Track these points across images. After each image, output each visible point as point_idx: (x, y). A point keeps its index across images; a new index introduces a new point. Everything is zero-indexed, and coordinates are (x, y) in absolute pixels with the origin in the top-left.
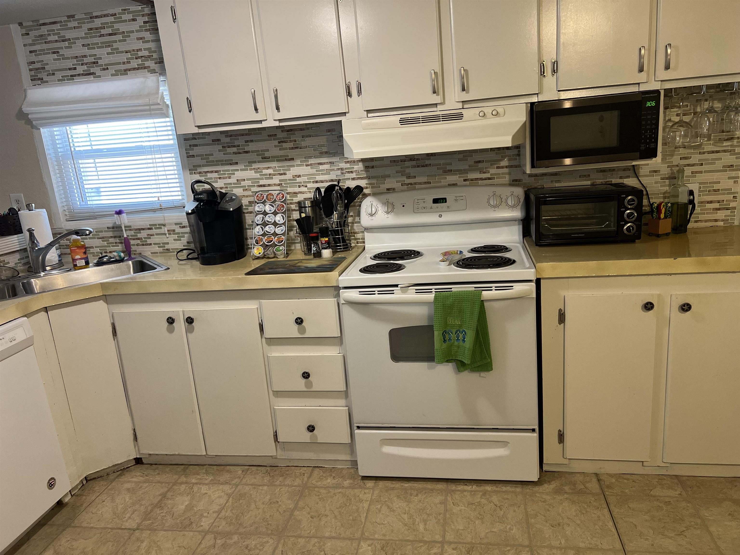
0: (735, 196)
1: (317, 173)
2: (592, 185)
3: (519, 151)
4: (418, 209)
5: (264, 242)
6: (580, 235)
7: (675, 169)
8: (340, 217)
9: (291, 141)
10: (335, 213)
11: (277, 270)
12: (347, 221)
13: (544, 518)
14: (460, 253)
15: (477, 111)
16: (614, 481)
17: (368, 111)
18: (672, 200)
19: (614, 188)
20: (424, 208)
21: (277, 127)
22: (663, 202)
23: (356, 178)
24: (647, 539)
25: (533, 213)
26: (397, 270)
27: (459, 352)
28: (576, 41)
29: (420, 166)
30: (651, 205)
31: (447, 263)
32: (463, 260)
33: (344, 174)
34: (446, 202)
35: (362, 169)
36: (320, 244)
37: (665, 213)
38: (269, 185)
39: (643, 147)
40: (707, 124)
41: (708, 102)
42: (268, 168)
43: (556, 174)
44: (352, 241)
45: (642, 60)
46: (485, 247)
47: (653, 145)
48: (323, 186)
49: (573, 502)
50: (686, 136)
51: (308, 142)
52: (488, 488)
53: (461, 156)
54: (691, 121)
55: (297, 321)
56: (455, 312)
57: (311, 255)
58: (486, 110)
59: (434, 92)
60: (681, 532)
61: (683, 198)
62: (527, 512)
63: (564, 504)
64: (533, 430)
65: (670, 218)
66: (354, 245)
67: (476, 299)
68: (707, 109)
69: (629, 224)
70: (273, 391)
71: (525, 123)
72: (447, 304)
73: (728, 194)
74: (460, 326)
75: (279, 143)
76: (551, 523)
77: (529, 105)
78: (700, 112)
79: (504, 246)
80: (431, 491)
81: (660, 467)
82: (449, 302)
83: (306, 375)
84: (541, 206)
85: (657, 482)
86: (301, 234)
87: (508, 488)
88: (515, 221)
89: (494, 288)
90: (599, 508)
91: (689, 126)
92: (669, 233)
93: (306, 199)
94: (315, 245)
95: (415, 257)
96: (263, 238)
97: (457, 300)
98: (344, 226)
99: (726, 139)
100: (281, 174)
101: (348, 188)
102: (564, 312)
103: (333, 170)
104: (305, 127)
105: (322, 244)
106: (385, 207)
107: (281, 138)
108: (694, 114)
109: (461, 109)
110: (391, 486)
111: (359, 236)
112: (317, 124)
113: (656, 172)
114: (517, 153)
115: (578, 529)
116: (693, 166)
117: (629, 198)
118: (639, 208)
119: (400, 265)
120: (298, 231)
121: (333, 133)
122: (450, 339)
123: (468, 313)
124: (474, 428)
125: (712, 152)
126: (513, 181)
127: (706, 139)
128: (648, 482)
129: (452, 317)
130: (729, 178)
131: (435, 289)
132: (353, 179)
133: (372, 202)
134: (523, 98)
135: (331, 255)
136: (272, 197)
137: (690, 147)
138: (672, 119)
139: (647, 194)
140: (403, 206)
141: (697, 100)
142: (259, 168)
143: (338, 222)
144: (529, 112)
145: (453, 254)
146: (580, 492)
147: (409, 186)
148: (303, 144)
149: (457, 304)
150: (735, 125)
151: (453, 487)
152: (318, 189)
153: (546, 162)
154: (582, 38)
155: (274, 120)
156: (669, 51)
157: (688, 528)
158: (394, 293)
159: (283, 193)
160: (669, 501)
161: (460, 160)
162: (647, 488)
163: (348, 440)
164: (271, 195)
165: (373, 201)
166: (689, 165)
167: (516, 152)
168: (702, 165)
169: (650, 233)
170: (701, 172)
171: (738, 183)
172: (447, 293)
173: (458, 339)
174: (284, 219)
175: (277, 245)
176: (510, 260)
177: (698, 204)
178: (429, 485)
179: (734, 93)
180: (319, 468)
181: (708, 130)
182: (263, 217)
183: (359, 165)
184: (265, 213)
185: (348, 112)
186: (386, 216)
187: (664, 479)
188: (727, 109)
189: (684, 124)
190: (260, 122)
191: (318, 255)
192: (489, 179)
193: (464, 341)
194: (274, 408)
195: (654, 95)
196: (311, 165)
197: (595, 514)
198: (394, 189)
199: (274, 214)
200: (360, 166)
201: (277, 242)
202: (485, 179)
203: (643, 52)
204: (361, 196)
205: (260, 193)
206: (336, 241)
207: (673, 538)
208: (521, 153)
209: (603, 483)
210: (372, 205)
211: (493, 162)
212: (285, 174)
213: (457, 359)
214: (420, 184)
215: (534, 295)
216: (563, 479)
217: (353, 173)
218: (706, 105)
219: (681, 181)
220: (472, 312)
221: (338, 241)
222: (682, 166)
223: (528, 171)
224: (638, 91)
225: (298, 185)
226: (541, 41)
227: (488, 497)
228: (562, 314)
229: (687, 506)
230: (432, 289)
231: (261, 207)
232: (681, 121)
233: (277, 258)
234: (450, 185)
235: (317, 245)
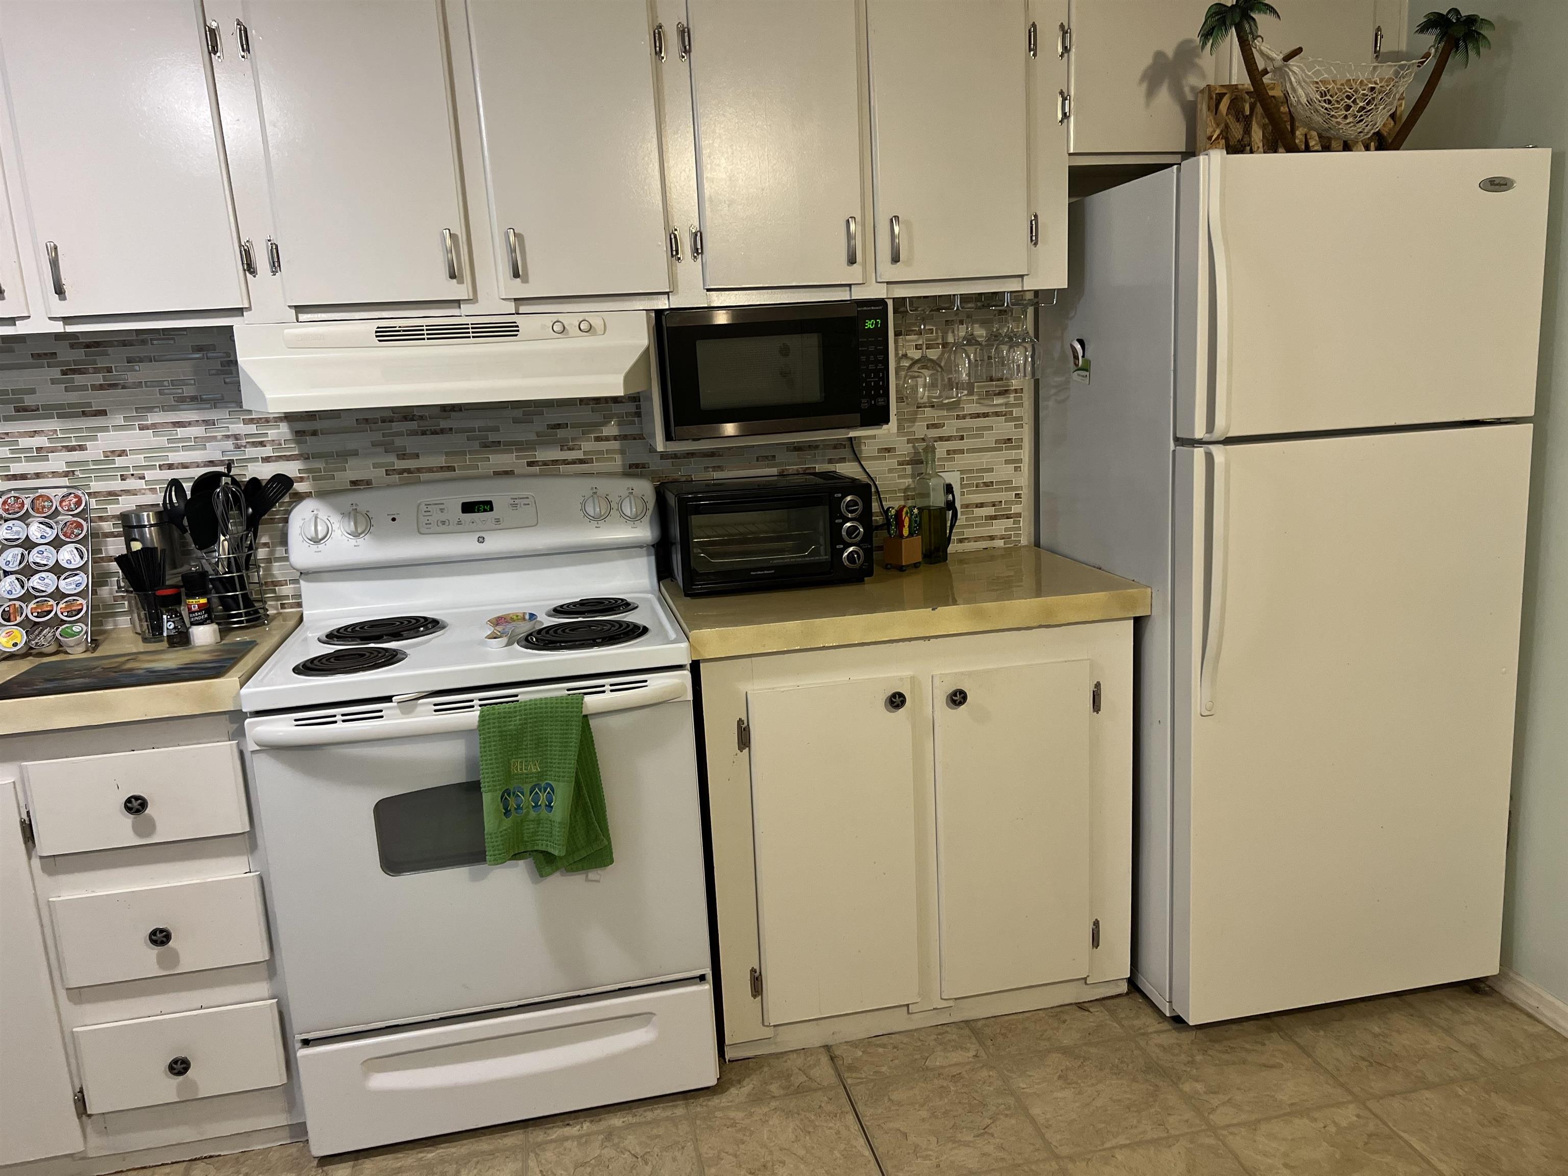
0: (1018, 494)
1: (170, 445)
2: (781, 475)
3: (638, 407)
4: (428, 526)
5: (27, 616)
6: (766, 572)
7: (921, 446)
8: (236, 547)
9: (97, 371)
10: (222, 538)
11: (69, 682)
12: (255, 557)
13: (734, 1159)
14: (530, 619)
15: (548, 320)
16: (861, 1054)
17: (299, 309)
18: (920, 503)
19: (820, 481)
20: (443, 523)
21: (58, 336)
22: (904, 506)
23: (274, 458)
24: (927, 1157)
25: (676, 531)
26: (386, 663)
27: (540, 833)
28: (733, 196)
29: (428, 432)
30: (886, 512)
31: (504, 640)
32: (539, 631)
33: (243, 449)
34: (491, 509)
35: (289, 436)
36: (185, 613)
37: (909, 527)
38: (38, 476)
39: (865, 404)
40: (967, 365)
41: (965, 326)
42: (35, 433)
43: (712, 454)
44: (269, 603)
45: (852, 242)
46: (583, 603)
47: (881, 401)
48: (189, 477)
49: (789, 1114)
50: (933, 385)
51: (144, 372)
52: (617, 1121)
53: (518, 413)
54: (940, 358)
55: (129, 805)
56: (527, 745)
57: (162, 641)
58: (567, 320)
59: (453, 276)
60: (984, 1129)
61: (938, 500)
62: (699, 1156)
63: (771, 1123)
64: (702, 978)
65: (918, 535)
66: (275, 612)
67: (571, 714)
68: (964, 338)
69: (851, 549)
70: (67, 989)
71: (648, 349)
72: (510, 730)
73: (1007, 489)
74: (541, 775)
75: (64, 373)
76: (750, 1167)
77: (653, 315)
78: (954, 344)
79: (622, 600)
80: (491, 1157)
81: (939, 1010)
82: (513, 725)
83: (160, 937)
84: (689, 517)
85: (935, 1040)
86: (131, 592)
87: (659, 1112)
88: (641, 547)
89: (608, 688)
90: (838, 1115)
91: (937, 366)
92: (919, 563)
93: (141, 508)
94: (171, 617)
95: (427, 632)
96: (24, 606)
97: (531, 718)
98: (247, 569)
99: (997, 392)
100: (71, 449)
101: (254, 481)
102: (748, 725)
103: (214, 438)
104: (135, 338)
105: (191, 612)
106: (349, 524)
107: (67, 363)
108: (943, 347)
109: (513, 314)
110: (394, 1166)
111: (287, 590)
112: (166, 333)
113: (889, 452)
114: (634, 410)
115: (802, 1166)
116: (949, 440)
117: (849, 498)
118: (865, 517)
119: (394, 650)
120: (122, 584)
121: (210, 355)
122: (518, 806)
123: (556, 747)
124: (579, 996)
125: (976, 415)
126: (631, 466)
127: (966, 392)
128: (919, 1044)
129: (520, 758)
130: (1007, 462)
131: (480, 700)
132: (266, 460)
133: (315, 512)
134: (640, 300)
135: (216, 639)
136: (46, 504)
137: (942, 406)
138: (909, 355)
139: (878, 492)
140: (394, 519)
141: (947, 321)
142: (7, 434)
143: (233, 560)
144: (653, 328)
145: (514, 621)
146: (801, 1091)
147: (405, 475)
148: (131, 378)
149: (530, 727)
150: (1009, 369)
151: (538, 1135)
152: (175, 484)
153: (693, 429)
154: (744, 191)
155: (50, 318)
156: (896, 229)
157: (994, 1119)
158: (382, 717)
159: (79, 493)
160: (958, 1072)
161: (516, 421)
162: (919, 1056)
163: (277, 1077)
164: (45, 499)
165: (317, 510)
166: (941, 439)
167: (631, 407)
168: (962, 438)
169: (887, 565)
170: (962, 452)
171: (1021, 471)
172: (507, 705)
173: (536, 805)
174: (82, 558)
175: (64, 622)
176: (636, 626)
177: (961, 508)
178: (484, 1144)
179: (1005, 311)
180: (206, 1160)
181: (969, 375)
182: (22, 554)
183: (279, 429)
184: (28, 545)
185: (249, 309)
186: (353, 541)
187: (947, 1032)
188: (994, 338)
189: (929, 365)
190: (12, 321)
191: (181, 639)
192: (581, 461)
193: (549, 807)
194: (72, 1033)
195: (877, 308)
196: (154, 426)
197: (830, 1128)
198: (368, 483)
199: (55, 544)
200: (284, 430)
201: (66, 614)
202: (574, 462)
203: (852, 227)
204: (286, 499)
205: (13, 493)
206: (228, 604)
207: (971, 1144)
208: (643, 410)
209: (841, 1062)
210: (316, 518)
211: (587, 428)
212: (82, 448)
213: (536, 848)
214: (430, 470)
215: (690, 697)
216: (766, 1069)
217: (265, 446)
218: (962, 331)
219: (932, 469)
220: (566, 742)
221: (234, 606)
222: (931, 440)
223: (660, 447)
224: (849, 299)
225: (119, 474)
226: (667, 189)
227: (616, 1141)
228: (744, 729)
229: (989, 1076)
230: (472, 701)
231: (14, 529)
232: (924, 358)
233: (66, 653)
234: (497, 474)
235: (176, 616)
